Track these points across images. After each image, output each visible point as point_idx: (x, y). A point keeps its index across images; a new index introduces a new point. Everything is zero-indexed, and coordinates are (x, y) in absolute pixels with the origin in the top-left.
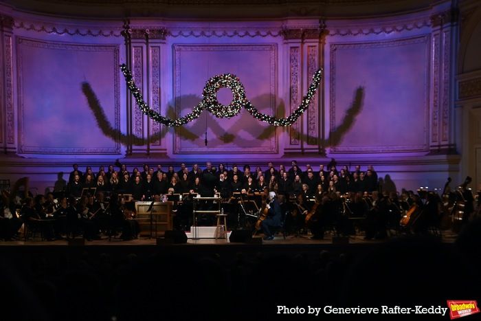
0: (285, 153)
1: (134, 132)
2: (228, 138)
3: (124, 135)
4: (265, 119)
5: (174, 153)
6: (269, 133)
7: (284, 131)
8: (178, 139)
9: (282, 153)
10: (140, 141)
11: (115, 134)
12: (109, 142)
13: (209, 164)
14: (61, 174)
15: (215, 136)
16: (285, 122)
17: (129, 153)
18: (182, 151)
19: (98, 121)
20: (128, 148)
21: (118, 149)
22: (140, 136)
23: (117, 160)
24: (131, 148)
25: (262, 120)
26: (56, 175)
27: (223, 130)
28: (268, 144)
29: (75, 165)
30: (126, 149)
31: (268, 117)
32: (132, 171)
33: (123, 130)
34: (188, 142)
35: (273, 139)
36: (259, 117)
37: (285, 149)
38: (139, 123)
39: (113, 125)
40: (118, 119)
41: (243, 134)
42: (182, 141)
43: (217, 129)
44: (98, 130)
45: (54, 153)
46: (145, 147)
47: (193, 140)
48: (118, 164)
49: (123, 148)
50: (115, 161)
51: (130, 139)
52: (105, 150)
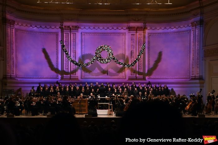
0: (129, 79)
1: (64, 70)
2: (105, 72)
3: (60, 70)
4: (121, 64)
5: (81, 78)
6: (122, 70)
7: (128, 69)
8: (83, 72)
9: (127, 78)
10: (67, 73)
11: (56, 70)
12: (53, 73)
13: (97, 83)
14: (33, 87)
15: (99, 71)
16: (130, 65)
17: (62, 78)
18: (85, 77)
19: (49, 65)
20: (62, 76)
21: (57, 76)
22: (67, 71)
23: (57, 81)
24: (63, 76)
25: (120, 64)
27: (103, 69)
28: (121, 75)
29: (40, 83)
30: (61, 77)
31: (123, 63)
33: (60, 68)
34: (87, 74)
35: (124, 73)
36: (119, 63)
37: (129, 77)
38: (66, 65)
39: (55, 66)
40: (57, 64)
41: (110, 70)
42: (85, 73)
43: (100, 68)
44: (49, 68)
45: (30, 78)
46: (69, 76)
47: (90, 73)
48: (57, 83)
49: (60, 76)
50: (56, 81)
51: (63, 72)
52: (52, 77)
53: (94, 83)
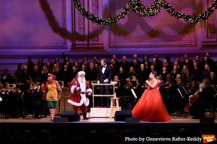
0: (203, 46)
1: (77, 30)
2: (153, 34)
3: (69, 32)
4: (181, 17)
5: (109, 47)
6: (189, 28)
7: (202, 27)
8: (112, 35)
9: (200, 45)
10: (81, 38)
11: (62, 32)
12: (57, 38)
15: (143, 33)
16: (198, 19)
17: (74, 47)
18: (116, 45)
19: (49, 22)
20: (73, 43)
21: (65, 44)
22: (81, 33)
23: (63, 53)
24: (75, 43)
25: (179, 18)
26: (17, 66)
27: (150, 27)
28: (187, 38)
29: (30, 57)
30: (71, 44)
31: (184, 15)
32: (73, 62)
33: (69, 28)
34: (120, 38)
35: (192, 34)
36: (176, 15)
37: (203, 42)
38: (81, 22)
39: (61, 25)
40: (64, 20)
42: (116, 37)
43: (145, 27)
44: (49, 29)
45: (14, 48)
46: (86, 42)
47: (125, 36)
49: (69, 44)
50: (62, 54)
51: (75, 36)
52: (54, 45)
53: (130, 56)
